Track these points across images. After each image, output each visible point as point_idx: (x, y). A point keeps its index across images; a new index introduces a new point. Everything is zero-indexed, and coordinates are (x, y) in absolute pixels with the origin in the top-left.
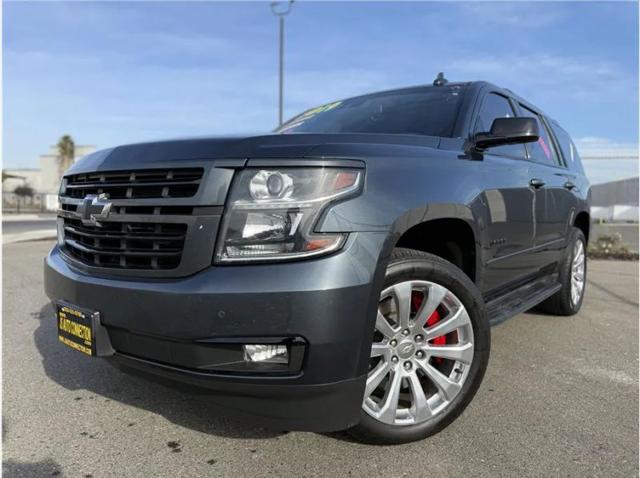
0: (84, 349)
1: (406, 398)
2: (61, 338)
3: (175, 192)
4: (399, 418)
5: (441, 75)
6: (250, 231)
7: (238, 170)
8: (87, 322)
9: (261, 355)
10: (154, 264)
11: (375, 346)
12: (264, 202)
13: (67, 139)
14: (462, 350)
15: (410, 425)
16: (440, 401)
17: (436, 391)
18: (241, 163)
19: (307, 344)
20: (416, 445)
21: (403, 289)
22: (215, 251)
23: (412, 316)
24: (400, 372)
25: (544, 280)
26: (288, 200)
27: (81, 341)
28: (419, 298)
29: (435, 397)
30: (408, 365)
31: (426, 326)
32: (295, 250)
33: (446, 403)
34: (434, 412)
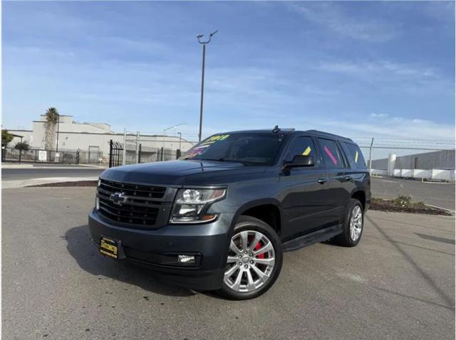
0: (113, 255)
1: (245, 280)
2: (101, 251)
3: (154, 196)
4: (241, 288)
5: (277, 126)
6: (182, 211)
7: (179, 189)
8: (115, 244)
9: (185, 259)
10: (144, 222)
11: (229, 257)
12: (188, 201)
13: (52, 110)
14: (270, 260)
15: (246, 292)
16: (259, 283)
17: (258, 278)
18: (180, 187)
19: (202, 255)
20: (249, 301)
21: (244, 234)
22: (169, 219)
23: (248, 245)
24: (242, 269)
25: (334, 227)
26: (197, 201)
27: (112, 252)
28: (251, 238)
29: (258, 281)
30: (246, 266)
31: (255, 250)
32: (199, 219)
33: (262, 283)
34: (257, 287)
